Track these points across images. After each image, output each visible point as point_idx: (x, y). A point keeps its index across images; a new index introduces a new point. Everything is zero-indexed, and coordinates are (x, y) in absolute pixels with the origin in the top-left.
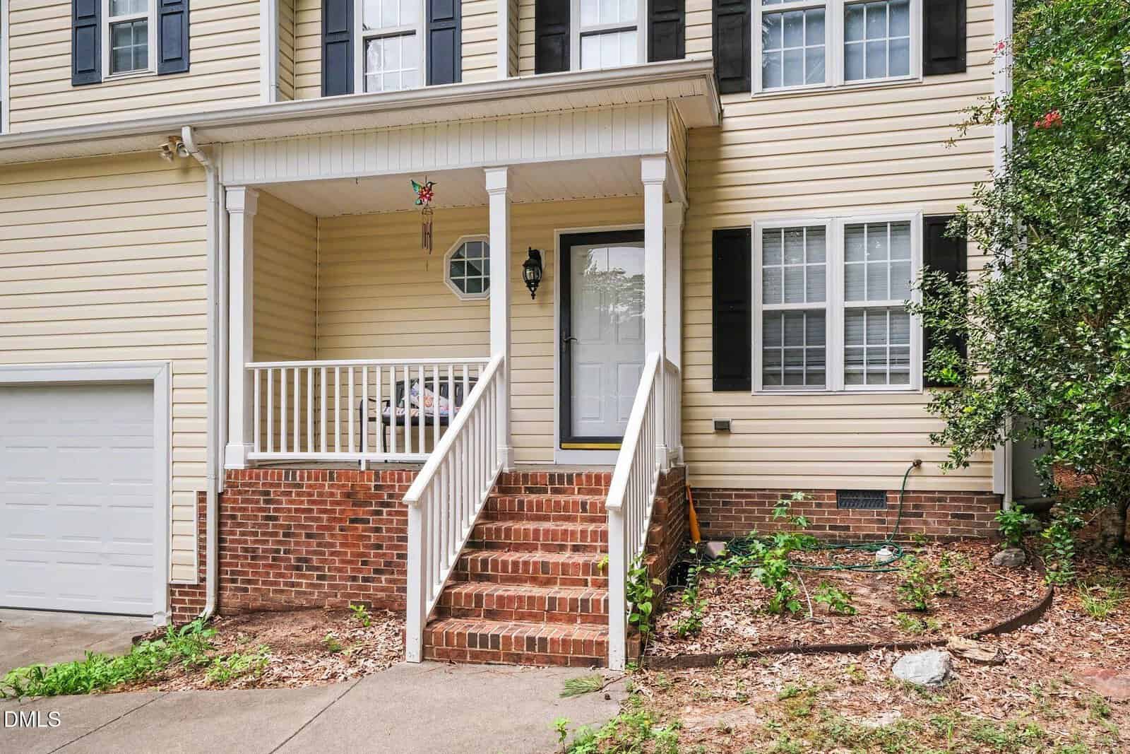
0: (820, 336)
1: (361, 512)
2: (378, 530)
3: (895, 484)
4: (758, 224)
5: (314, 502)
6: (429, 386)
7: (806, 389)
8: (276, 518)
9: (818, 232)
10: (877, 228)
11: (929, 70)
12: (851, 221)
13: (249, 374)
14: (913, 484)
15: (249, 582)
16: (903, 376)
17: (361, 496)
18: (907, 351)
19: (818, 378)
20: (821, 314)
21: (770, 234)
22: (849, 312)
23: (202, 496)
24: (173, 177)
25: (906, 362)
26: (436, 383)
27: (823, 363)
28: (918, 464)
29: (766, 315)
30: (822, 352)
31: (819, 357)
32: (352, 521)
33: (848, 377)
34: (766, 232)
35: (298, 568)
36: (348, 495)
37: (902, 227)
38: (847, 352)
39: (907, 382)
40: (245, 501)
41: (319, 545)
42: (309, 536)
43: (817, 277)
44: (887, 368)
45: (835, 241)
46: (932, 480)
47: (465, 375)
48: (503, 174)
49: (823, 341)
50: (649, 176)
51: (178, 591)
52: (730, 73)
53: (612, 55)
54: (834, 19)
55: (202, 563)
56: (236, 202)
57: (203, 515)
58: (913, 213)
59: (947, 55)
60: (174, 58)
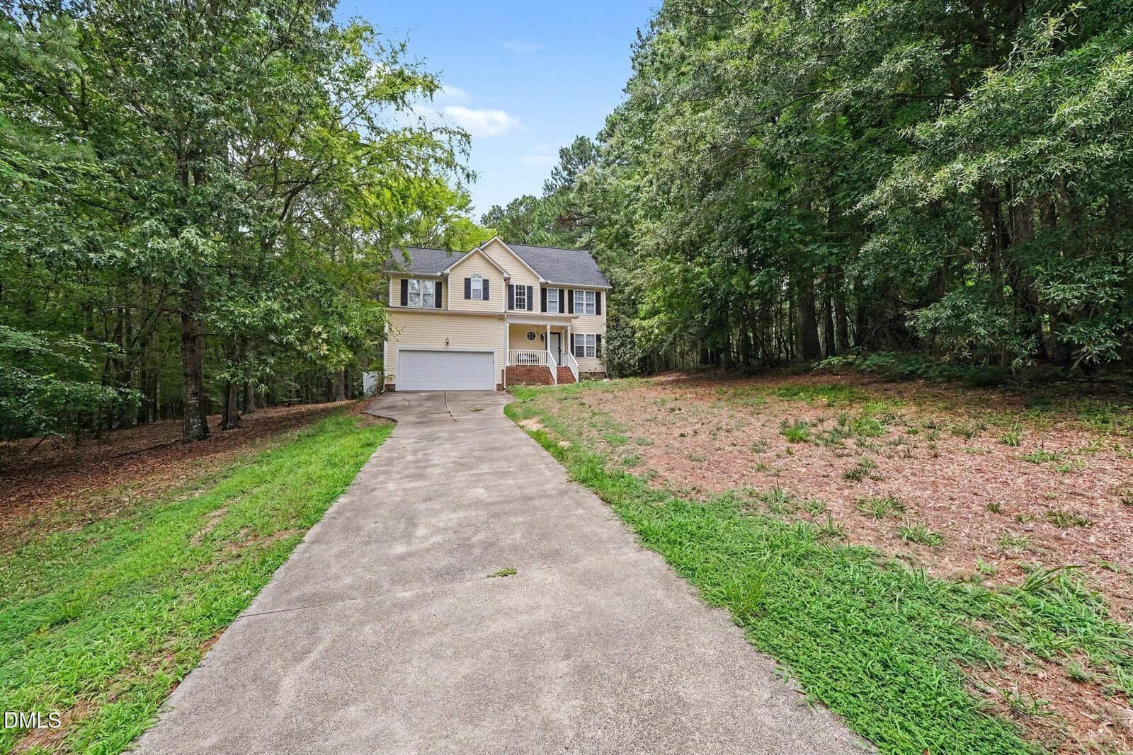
1: (529, 372)
2: (532, 375)
3: (594, 371)
4: (576, 333)
5: (520, 371)
7: (582, 357)
8: (515, 373)
9: (583, 335)
10: (590, 335)
11: (596, 315)
12: (587, 334)
13: (509, 351)
14: (596, 371)
15: (511, 383)
17: (529, 370)
18: (594, 352)
19: (584, 356)
20: (583, 347)
21: (577, 335)
22: (587, 347)
23: (503, 370)
24: (497, 320)
25: (594, 354)
26: (527, 354)
27: (584, 354)
28: (596, 368)
29: (577, 346)
32: (527, 373)
33: (588, 356)
35: (521, 380)
36: (526, 370)
37: (593, 335)
38: (587, 352)
39: (594, 357)
40: (509, 371)
41: (523, 377)
42: (521, 376)
43: (583, 341)
44: (592, 355)
45: (585, 336)
46: (598, 370)
47: (529, 353)
49: (584, 351)
50: (569, 328)
51: (498, 385)
52: (571, 311)
53: (554, 305)
54: (585, 305)
55: (503, 380)
56: (508, 325)
57: (503, 373)
58: (595, 334)
59: (598, 312)
60: (486, 297)
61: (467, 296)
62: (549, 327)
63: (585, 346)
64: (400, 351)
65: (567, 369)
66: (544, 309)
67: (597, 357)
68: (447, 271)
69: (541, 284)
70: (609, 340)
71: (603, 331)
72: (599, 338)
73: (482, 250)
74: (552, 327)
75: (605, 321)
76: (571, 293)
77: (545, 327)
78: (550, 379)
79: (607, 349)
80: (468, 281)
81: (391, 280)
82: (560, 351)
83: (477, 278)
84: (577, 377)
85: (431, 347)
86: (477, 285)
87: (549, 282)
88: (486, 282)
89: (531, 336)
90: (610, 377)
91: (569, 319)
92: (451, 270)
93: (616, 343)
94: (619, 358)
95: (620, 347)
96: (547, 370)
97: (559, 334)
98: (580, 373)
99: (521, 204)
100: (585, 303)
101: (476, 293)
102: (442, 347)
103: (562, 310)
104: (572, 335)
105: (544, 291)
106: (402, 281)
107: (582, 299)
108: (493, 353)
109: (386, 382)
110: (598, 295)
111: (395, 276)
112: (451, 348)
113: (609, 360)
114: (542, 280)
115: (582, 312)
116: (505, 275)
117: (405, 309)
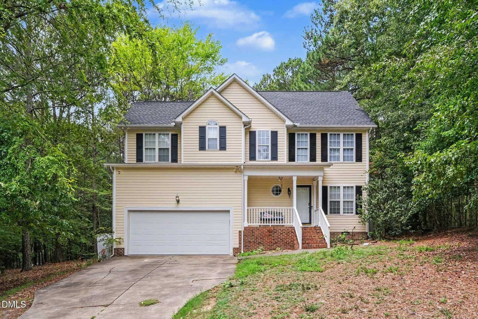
0: (339, 205)
1: (270, 234)
2: (274, 237)
3: (351, 231)
4: (329, 185)
5: (261, 232)
6: (269, 213)
7: (336, 215)
8: (254, 235)
9: (339, 187)
10: (348, 187)
11: (356, 161)
12: (345, 186)
13: (248, 210)
14: (354, 231)
15: (249, 247)
16: (352, 213)
17: (271, 231)
18: (353, 208)
19: (339, 213)
20: (339, 202)
21: (331, 187)
22: (344, 202)
23: (240, 232)
24: (234, 173)
25: (353, 210)
26: (270, 212)
27: (339, 210)
28: (355, 227)
29: (330, 201)
30: (339, 208)
31: (339, 209)
32: (269, 235)
33: (344, 213)
34: (330, 187)
35: (259, 244)
36: (268, 231)
37: (352, 187)
38: (344, 208)
39: (353, 213)
40: (248, 232)
41: (263, 240)
42: (261, 238)
43: (339, 195)
44: (350, 211)
45: (342, 189)
46: (357, 230)
47: (273, 211)
48: (296, 177)
49: (339, 206)
50: (320, 179)
51: (234, 249)
52: (324, 158)
53: (303, 152)
54: (341, 151)
55: (240, 244)
56: (246, 178)
57: (240, 235)
58: (354, 185)
59: (359, 159)
60: (223, 147)
61: (202, 147)
62: (295, 179)
63: (342, 200)
64: (130, 211)
65: (318, 230)
66: (292, 158)
67: (357, 213)
68: (179, 119)
69: (288, 128)
70: (372, 192)
71: (364, 180)
72: (359, 190)
73: (220, 93)
74: (299, 179)
75: (367, 168)
76: (324, 137)
77: (290, 179)
78: (295, 242)
79: (370, 203)
80: (202, 130)
81: (126, 135)
82: (310, 208)
83: (212, 126)
84: (328, 240)
85: (159, 206)
86: (213, 134)
87: (298, 124)
88: (223, 130)
89: (277, 191)
90: (373, 238)
91: (321, 168)
92: (183, 119)
93: (381, 196)
94: (386, 214)
95: (386, 200)
96: (292, 230)
97: (310, 187)
98: (332, 234)
99: (287, 67)
100: (342, 147)
101: (211, 143)
102: (172, 206)
103: (313, 158)
104: (325, 189)
105: (291, 137)
106: (137, 135)
107: (339, 142)
108: (229, 211)
109: (115, 247)
110: (359, 137)
111: (131, 130)
112: (181, 207)
113: (372, 217)
114: (289, 123)
115: (338, 159)
116: (245, 119)
117: (140, 165)
